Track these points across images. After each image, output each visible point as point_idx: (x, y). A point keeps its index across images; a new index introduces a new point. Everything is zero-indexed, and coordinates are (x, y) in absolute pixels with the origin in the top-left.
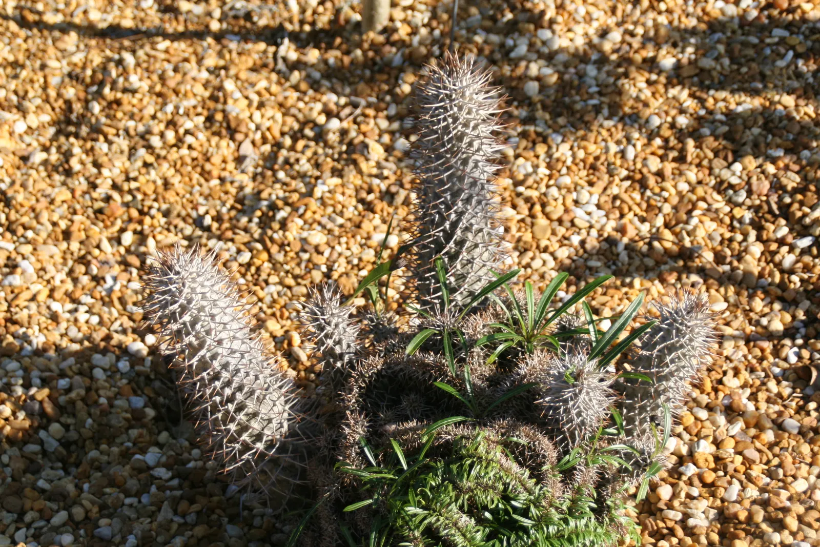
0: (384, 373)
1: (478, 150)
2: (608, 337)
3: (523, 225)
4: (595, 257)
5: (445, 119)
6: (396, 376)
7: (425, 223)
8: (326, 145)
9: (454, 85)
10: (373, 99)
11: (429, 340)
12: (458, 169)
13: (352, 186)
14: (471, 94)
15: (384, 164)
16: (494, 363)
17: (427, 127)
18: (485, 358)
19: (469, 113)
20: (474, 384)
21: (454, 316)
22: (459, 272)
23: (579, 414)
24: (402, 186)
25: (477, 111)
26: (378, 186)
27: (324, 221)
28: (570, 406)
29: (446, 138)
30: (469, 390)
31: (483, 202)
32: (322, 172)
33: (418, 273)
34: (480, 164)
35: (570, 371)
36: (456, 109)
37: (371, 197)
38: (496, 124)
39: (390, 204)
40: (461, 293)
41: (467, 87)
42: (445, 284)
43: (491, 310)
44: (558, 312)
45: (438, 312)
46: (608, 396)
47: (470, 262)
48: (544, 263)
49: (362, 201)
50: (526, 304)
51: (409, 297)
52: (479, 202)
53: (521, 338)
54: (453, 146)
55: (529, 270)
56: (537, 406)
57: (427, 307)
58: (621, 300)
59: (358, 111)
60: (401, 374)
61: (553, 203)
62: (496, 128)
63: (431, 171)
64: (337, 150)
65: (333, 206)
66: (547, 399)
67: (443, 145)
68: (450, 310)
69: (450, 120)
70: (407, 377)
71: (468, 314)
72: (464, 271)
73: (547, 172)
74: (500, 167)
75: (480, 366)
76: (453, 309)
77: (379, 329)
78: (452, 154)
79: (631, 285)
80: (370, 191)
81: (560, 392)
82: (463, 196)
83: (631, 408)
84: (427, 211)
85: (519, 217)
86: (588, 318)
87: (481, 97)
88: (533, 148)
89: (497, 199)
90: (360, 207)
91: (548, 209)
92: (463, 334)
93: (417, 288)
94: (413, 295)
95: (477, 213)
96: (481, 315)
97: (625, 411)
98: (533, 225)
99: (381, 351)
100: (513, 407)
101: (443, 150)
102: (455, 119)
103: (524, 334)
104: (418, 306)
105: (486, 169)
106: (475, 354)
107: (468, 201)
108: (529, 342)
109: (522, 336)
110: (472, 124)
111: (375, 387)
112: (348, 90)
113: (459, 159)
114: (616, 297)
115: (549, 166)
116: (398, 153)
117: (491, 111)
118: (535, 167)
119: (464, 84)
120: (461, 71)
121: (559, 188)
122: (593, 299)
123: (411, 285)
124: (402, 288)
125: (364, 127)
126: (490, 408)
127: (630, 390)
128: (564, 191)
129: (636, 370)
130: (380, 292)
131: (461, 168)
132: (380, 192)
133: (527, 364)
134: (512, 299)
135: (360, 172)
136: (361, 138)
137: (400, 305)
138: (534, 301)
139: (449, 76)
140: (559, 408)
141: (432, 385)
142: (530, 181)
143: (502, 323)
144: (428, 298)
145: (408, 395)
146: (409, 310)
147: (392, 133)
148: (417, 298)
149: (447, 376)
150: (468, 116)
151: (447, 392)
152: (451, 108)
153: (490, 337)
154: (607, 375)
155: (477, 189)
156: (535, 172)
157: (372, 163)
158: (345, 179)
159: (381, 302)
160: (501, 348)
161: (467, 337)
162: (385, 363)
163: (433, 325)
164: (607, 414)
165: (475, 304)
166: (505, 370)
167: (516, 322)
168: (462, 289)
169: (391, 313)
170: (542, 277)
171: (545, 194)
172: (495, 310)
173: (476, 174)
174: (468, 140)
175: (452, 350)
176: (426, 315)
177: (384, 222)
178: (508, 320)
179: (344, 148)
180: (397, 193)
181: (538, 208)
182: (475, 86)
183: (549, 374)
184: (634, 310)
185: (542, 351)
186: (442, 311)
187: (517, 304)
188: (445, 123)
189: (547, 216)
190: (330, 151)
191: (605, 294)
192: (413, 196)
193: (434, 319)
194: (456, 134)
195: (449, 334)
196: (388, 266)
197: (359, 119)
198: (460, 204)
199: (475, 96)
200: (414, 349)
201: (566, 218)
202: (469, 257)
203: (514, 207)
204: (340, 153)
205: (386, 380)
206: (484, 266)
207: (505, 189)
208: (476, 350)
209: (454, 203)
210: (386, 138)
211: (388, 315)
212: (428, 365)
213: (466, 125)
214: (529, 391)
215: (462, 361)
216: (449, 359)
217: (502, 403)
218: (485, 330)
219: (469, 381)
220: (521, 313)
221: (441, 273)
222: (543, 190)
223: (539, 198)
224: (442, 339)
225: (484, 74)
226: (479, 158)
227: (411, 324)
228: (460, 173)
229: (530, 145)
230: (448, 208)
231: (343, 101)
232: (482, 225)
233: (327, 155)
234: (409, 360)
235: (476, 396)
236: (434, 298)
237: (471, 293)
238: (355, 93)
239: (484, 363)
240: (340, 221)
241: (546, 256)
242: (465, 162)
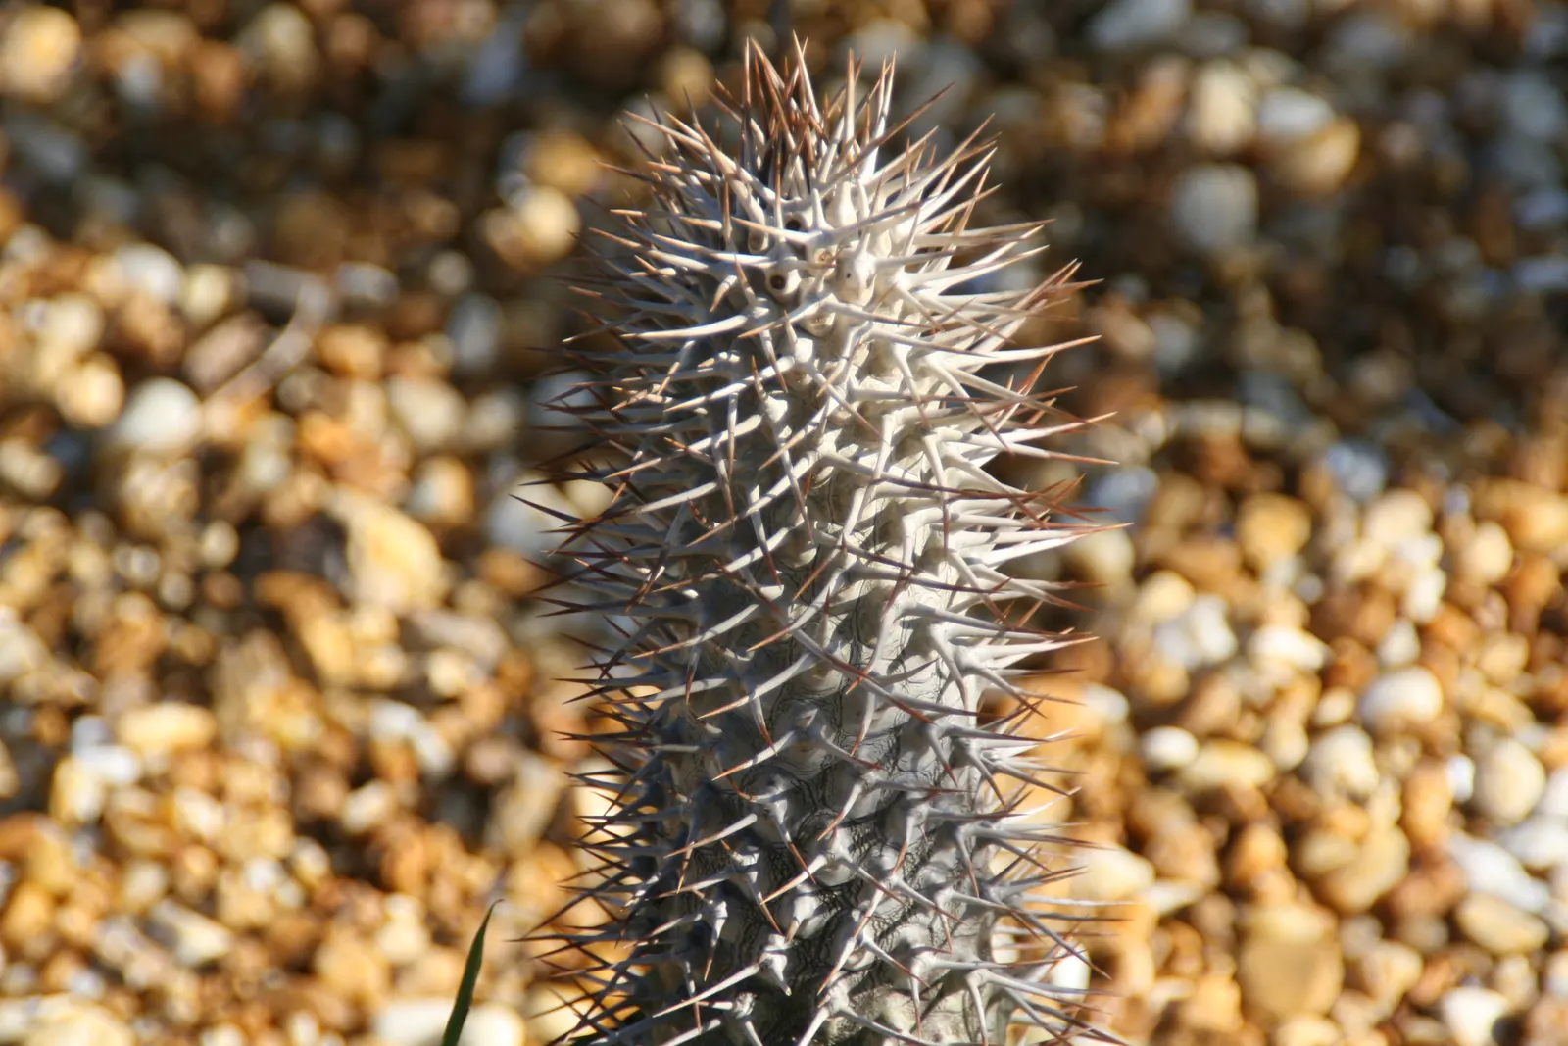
1: (930, 557)
3: (1185, 937)
5: (749, 403)
7: (659, 949)
8: (122, 529)
9: (794, 225)
10: (368, 280)
12: (826, 662)
13: (261, 753)
14: (884, 269)
15: (439, 626)
17: (660, 446)
19: (875, 366)
24: (532, 741)
25: (918, 354)
26: (407, 746)
27: (117, 942)
29: (757, 501)
31: (966, 832)
32: (100, 676)
34: (941, 632)
36: (804, 348)
37: (367, 808)
38: (1022, 419)
39: (473, 841)
41: (860, 230)
49: (319, 829)
52: (942, 832)
54: (798, 539)
59: (290, 346)
61: (1344, 818)
62: (1015, 440)
63: (686, 675)
64: (180, 550)
65: (167, 862)
67: (748, 541)
69: (778, 408)
73: (1310, 652)
74: (1047, 646)
78: (792, 581)
80: (362, 773)
82: (857, 800)
84: (668, 882)
85: (1165, 898)
87: (938, 279)
88: (1229, 528)
89: (1041, 812)
90: (313, 862)
91: (1321, 852)
95: (932, 890)
98: (1239, 938)
101: (744, 561)
102: (805, 403)
105: (972, 656)
107: (881, 826)
110: (892, 425)
112: (229, 232)
113: (827, 610)
115: (1320, 622)
116: (510, 569)
117: (990, 353)
118: (1245, 626)
119: (848, 215)
120: (830, 152)
121: (1377, 736)
125: (322, 434)
128: (1402, 756)
131: (843, 652)
132: (422, 778)
135: (305, 671)
136: (306, 491)
139: (764, 176)
142: (1219, 704)
147: (475, 460)
150: (871, 384)
152: (783, 346)
155: (928, 759)
156: (1243, 655)
157: (373, 624)
158: (227, 712)
171: (1301, 774)
173: (923, 686)
174: (875, 508)
177: (441, 936)
179: (218, 544)
180: (507, 783)
181: (1263, 847)
182: (904, 228)
188: (753, 422)
189: (1316, 887)
190: (138, 564)
192: (595, 803)
194: (807, 480)
197: (302, 388)
198: (841, 843)
199: (903, 280)
201: (1420, 900)
203: (1137, 840)
204: (199, 575)
207: (1089, 747)
209: (809, 841)
210: (446, 490)
213: (860, 430)
222: (1291, 746)
223: (1272, 798)
225: (951, 164)
226: (935, 601)
228: (835, 678)
229: (1213, 508)
230: (781, 865)
231: (207, 290)
232: (962, 952)
233: (122, 586)
238: (273, 249)
240: (202, 939)
242: (862, 622)
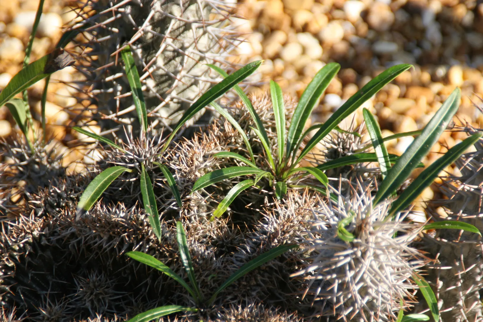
0: (44, 242)
2: (404, 164)
4: (386, 37)
6: (66, 246)
11: (116, 184)
16: (225, 215)
18: (209, 209)
20: (193, 252)
21: (155, 143)
22: (161, 72)
23: (364, 292)
28: (348, 278)
30: (186, 262)
33: (94, 75)
35: (346, 222)
40: (167, 106)
42: (139, 92)
43: (216, 130)
44: (324, 129)
45: (130, 138)
46: (411, 259)
47: (178, 53)
48: (304, 51)
50: (272, 119)
51: (81, 117)
53: (266, 174)
55: (279, 64)
56: (297, 280)
57: (112, 131)
58: (431, 104)
60: (74, 242)
66: (311, 269)
68: (149, 135)
70: (83, 246)
71: (179, 140)
72: (170, 69)
75: (201, 222)
76: (154, 133)
77: (33, 170)
79: (446, 80)
81: (332, 256)
83: (449, 279)
86: (374, 136)
92: (172, 171)
93: (94, 101)
94: (89, 113)
96: (200, 139)
97: (440, 284)
99: (38, 207)
100: (258, 285)
103: (272, 166)
104: (97, 130)
106: (192, 203)
108: (279, 179)
109: (270, 170)
111: (30, 265)
114: (423, 101)
122: (385, 105)
123: (84, 96)
124: (71, 102)
126: (221, 289)
127: (448, 249)
129: (454, 216)
130: (32, 111)
133: (278, 215)
134: (249, 111)
137: (68, 130)
138: (284, 111)
140: (330, 283)
141: (124, 256)
143: (235, 151)
144: (112, 116)
145: (86, 276)
146: (83, 137)
148: (95, 117)
149: (149, 241)
151: (149, 268)
153: (216, 174)
154: (407, 226)
159: (35, 126)
160: (234, 191)
161: (178, 176)
162: (46, 225)
163: (123, 160)
164: (411, 291)
165: (190, 123)
166: (243, 227)
167: (257, 148)
168: (167, 99)
169: (53, 144)
170: (301, 73)
172: (223, 131)
175: (156, 199)
176: (110, 144)
178: (244, 145)
183: (313, 229)
184: (445, 119)
185: (301, 193)
186: (136, 135)
187: (258, 118)
191: (403, 96)
193: (124, 150)
195: (149, 173)
196: (43, 66)
200: (92, 199)
202: (177, 46)
205: (48, 254)
206: (202, 59)
208: (195, 196)
211: (48, 148)
212: (117, 225)
214: (282, 259)
215: (172, 215)
216: (150, 213)
217: (239, 280)
218: (208, 163)
219: (185, 247)
220: (264, 134)
221: (132, 75)
224: (138, 182)
227: (88, 160)
234: (84, 220)
235: (196, 271)
236: (122, 116)
237: (182, 105)
239: (209, 217)
241: (306, 39)
